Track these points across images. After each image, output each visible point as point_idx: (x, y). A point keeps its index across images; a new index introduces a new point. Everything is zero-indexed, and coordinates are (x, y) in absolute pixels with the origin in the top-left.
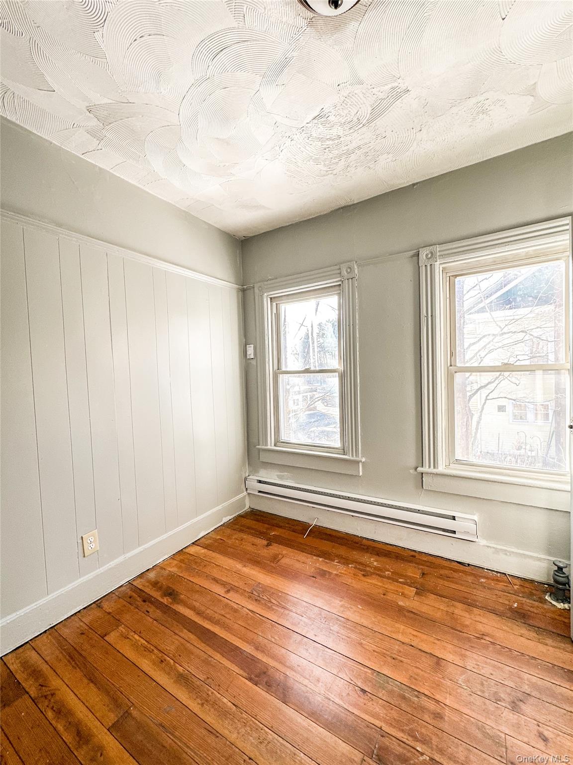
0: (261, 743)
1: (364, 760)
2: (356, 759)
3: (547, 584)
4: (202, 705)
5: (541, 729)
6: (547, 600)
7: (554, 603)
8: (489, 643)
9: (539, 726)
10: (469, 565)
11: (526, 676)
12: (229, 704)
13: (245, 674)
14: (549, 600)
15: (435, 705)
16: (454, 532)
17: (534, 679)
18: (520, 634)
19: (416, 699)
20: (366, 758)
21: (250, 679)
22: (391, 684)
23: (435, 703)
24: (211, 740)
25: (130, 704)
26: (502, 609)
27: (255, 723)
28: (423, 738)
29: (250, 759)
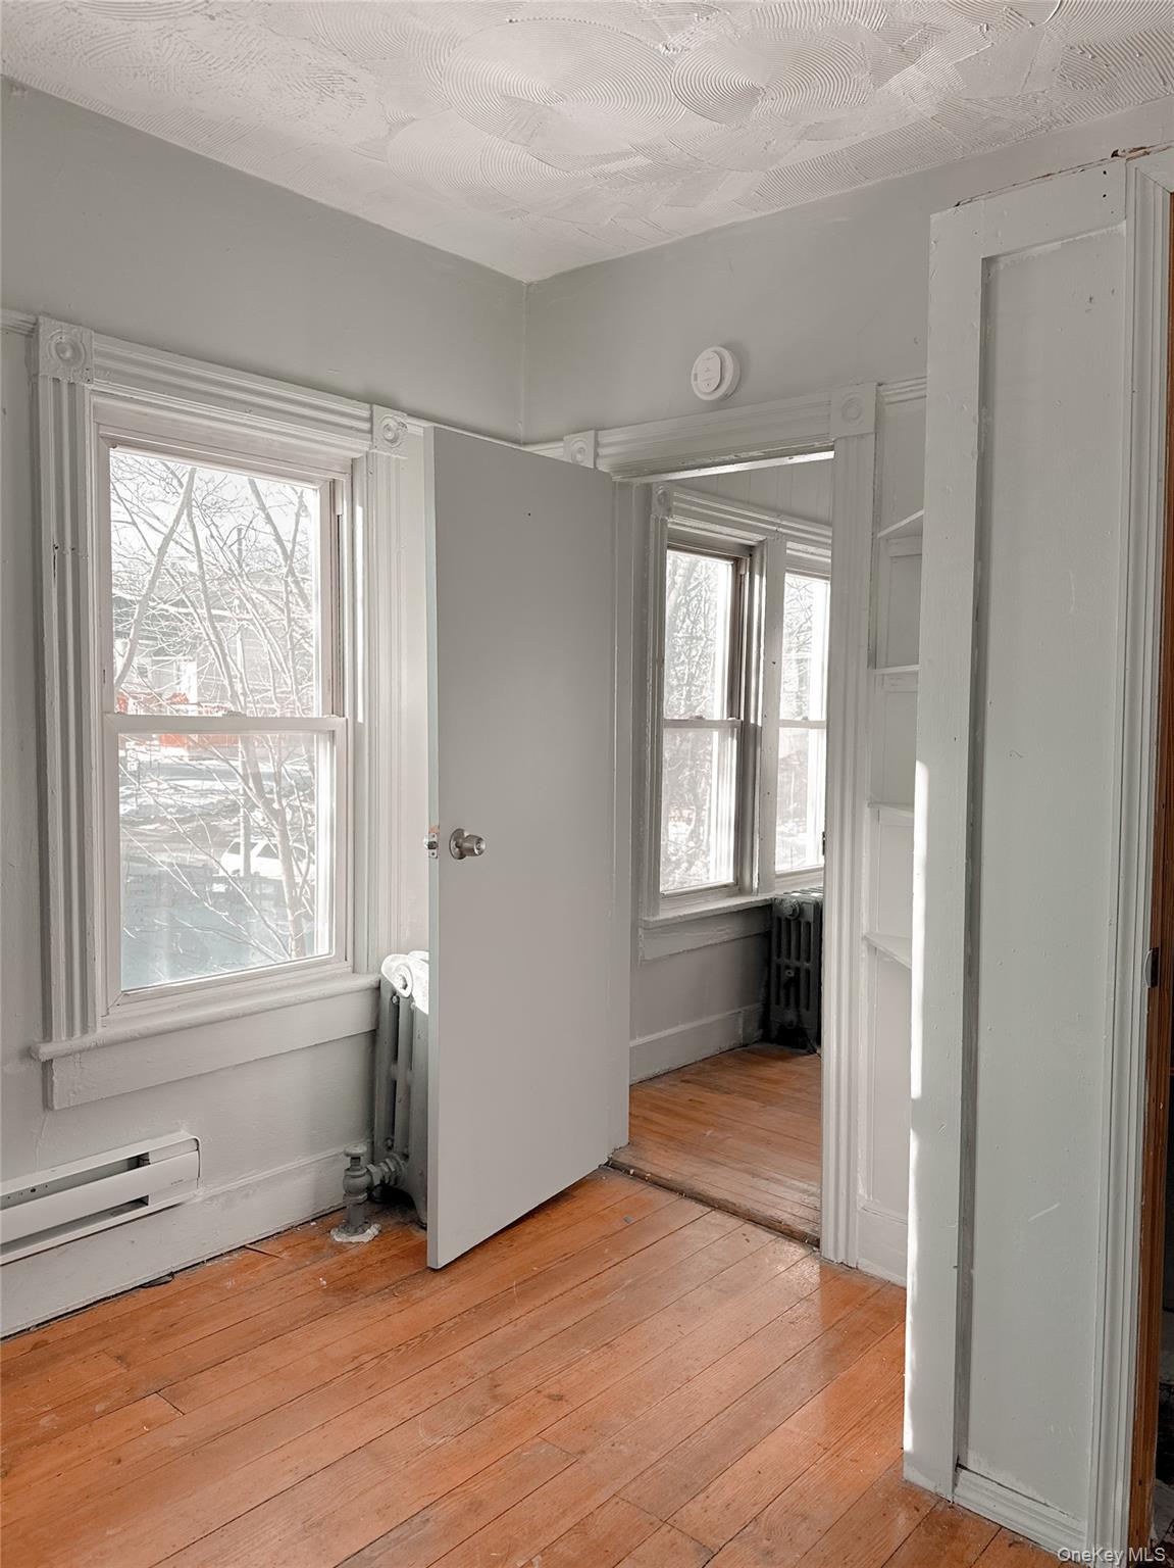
3: (313, 1220)
5: (546, 1392)
6: (342, 1243)
7: (355, 1239)
8: (376, 1361)
9: (539, 1392)
10: (172, 1274)
11: (461, 1355)
14: (345, 1241)
15: (454, 1501)
16: (142, 1202)
17: (470, 1350)
18: (385, 1315)
19: (429, 1525)
22: (376, 1554)
23: (452, 1499)
26: (317, 1303)
28: (504, 1549)
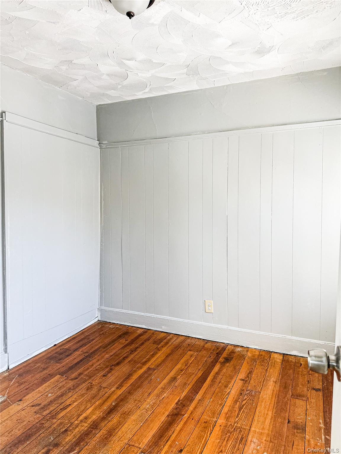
0: (146, 409)
1: (140, 449)
2: (140, 445)
4: (162, 388)
12: (163, 396)
13: (181, 398)
20: (141, 450)
21: (179, 401)
24: (147, 394)
25: (158, 369)
27: (155, 407)
29: (139, 407)
